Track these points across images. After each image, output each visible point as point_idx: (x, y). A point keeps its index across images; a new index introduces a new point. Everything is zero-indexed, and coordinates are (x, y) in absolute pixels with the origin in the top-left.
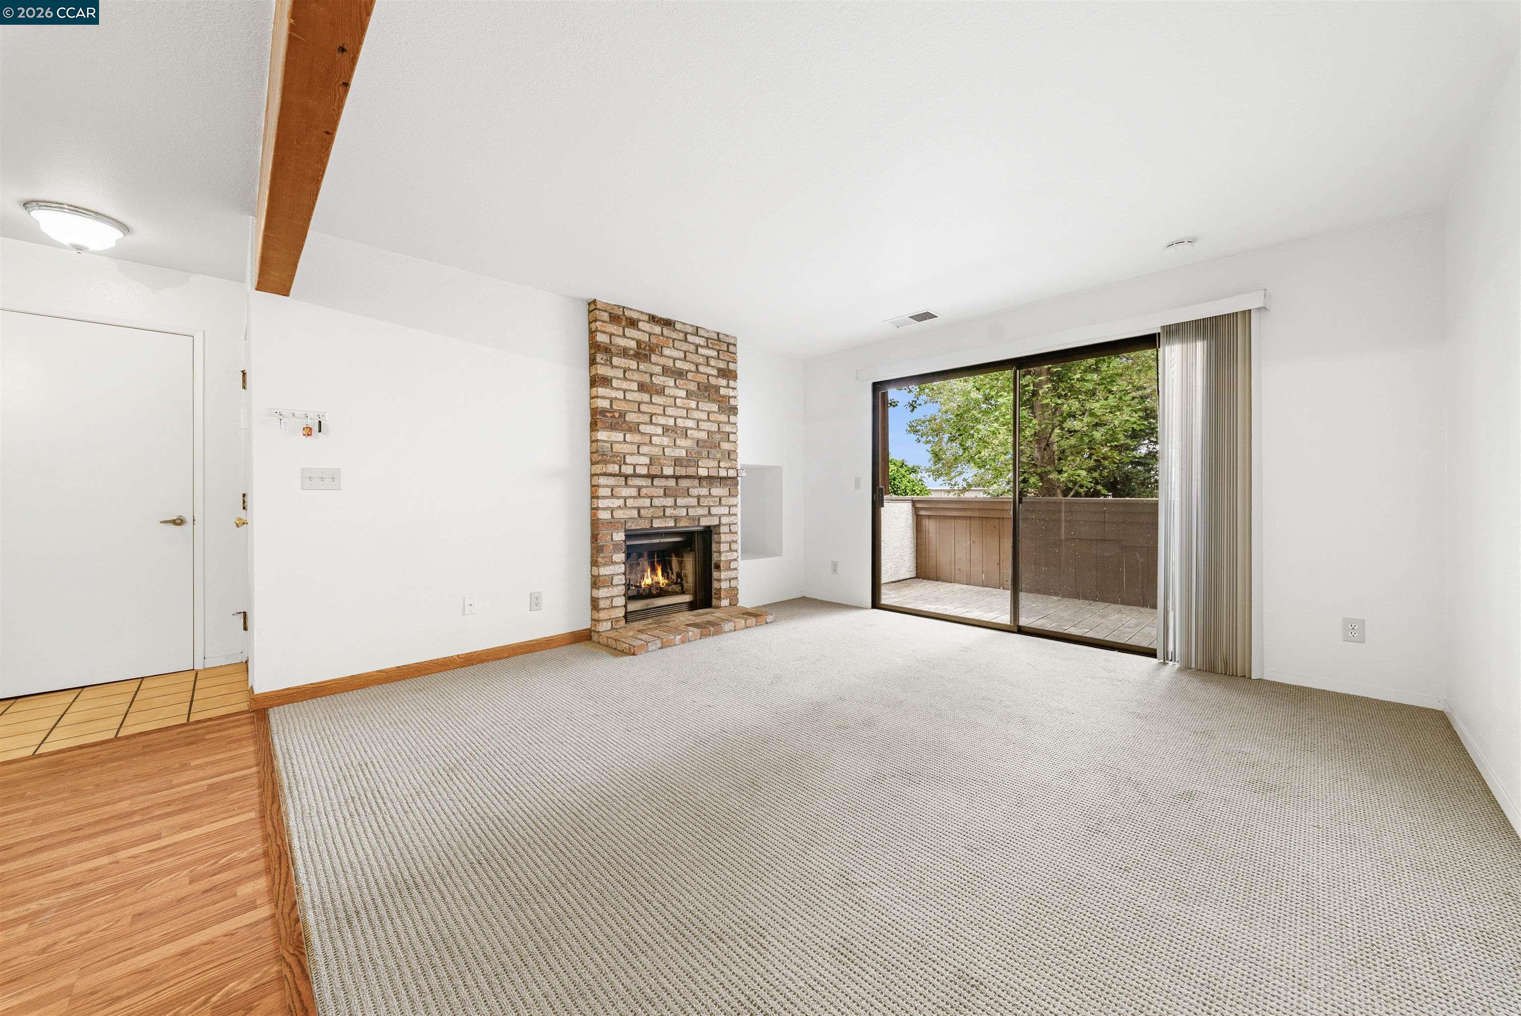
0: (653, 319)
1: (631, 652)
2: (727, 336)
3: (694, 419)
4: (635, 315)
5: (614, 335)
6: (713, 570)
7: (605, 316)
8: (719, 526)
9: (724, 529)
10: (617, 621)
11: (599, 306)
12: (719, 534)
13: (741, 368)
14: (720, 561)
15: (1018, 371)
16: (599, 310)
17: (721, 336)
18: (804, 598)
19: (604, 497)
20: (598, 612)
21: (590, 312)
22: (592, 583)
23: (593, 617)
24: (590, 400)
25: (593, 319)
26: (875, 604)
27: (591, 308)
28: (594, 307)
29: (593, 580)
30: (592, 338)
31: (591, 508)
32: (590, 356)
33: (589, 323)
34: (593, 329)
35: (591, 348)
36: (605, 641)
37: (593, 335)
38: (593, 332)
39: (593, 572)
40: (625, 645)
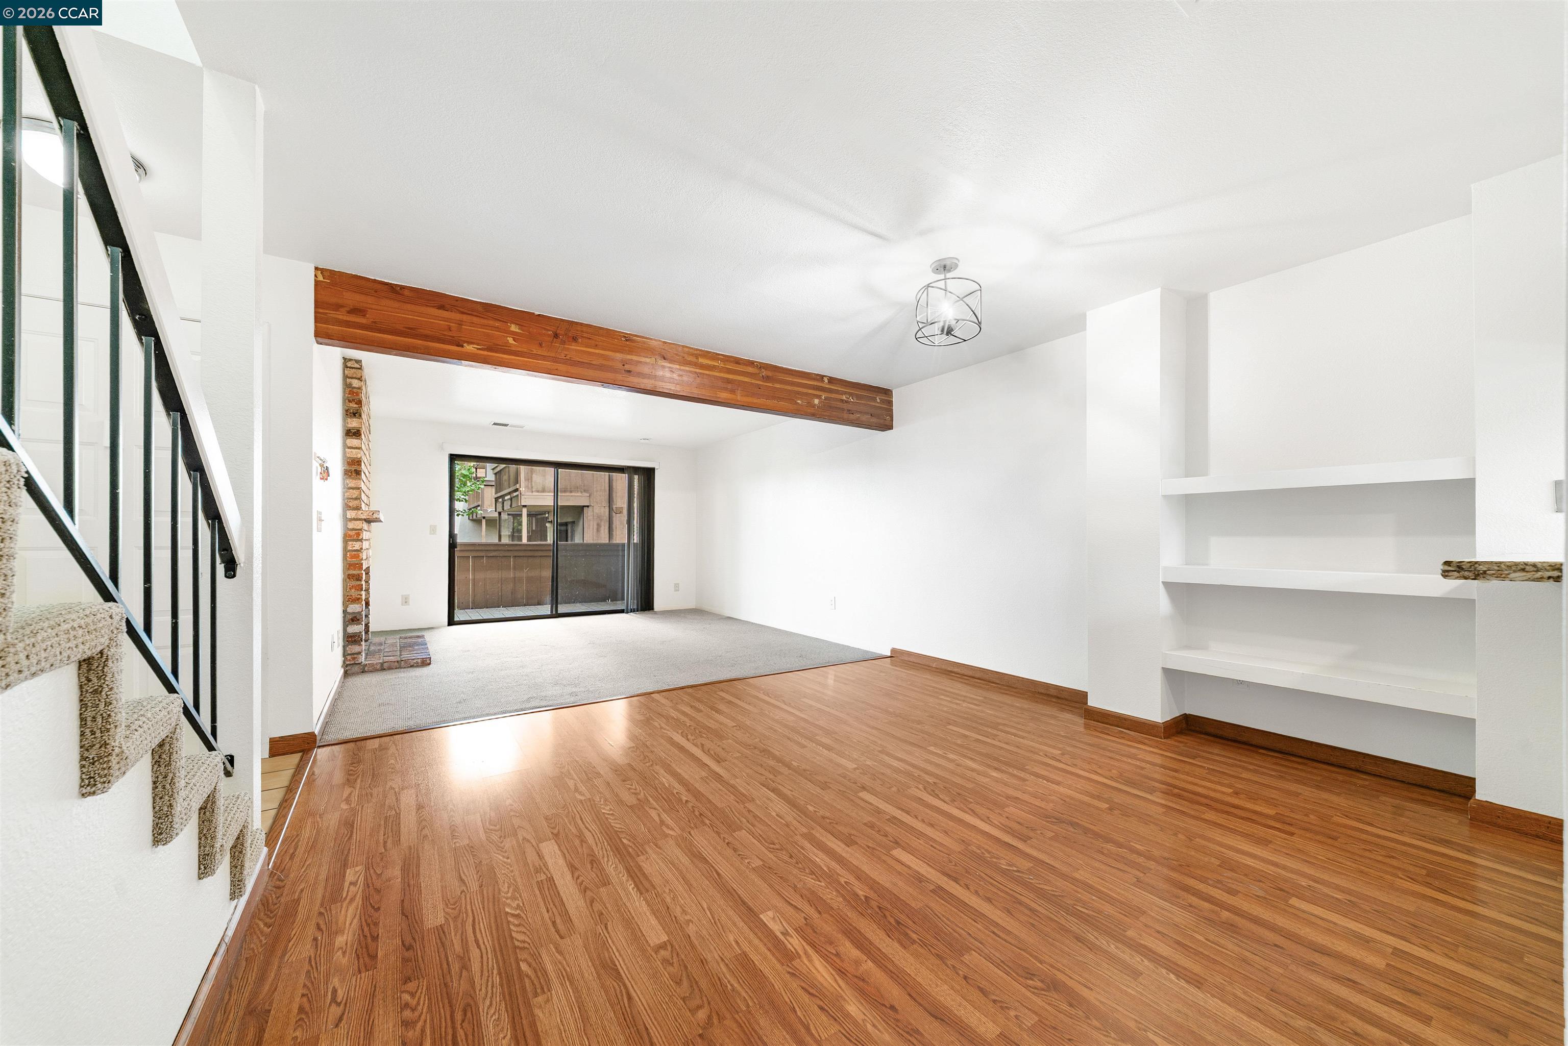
1: (425, 663)
20: (360, 645)
21: (347, 367)
22: (347, 620)
23: (349, 652)
24: (344, 449)
25: (354, 376)
26: (451, 622)
27: (349, 364)
28: (357, 366)
29: (350, 617)
30: (351, 393)
31: (345, 550)
32: (347, 408)
33: (345, 377)
34: (354, 385)
35: (350, 401)
36: (378, 667)
37: (355, 390)
38: (355, 388)
39: (349, 610)
40: (415, 661)
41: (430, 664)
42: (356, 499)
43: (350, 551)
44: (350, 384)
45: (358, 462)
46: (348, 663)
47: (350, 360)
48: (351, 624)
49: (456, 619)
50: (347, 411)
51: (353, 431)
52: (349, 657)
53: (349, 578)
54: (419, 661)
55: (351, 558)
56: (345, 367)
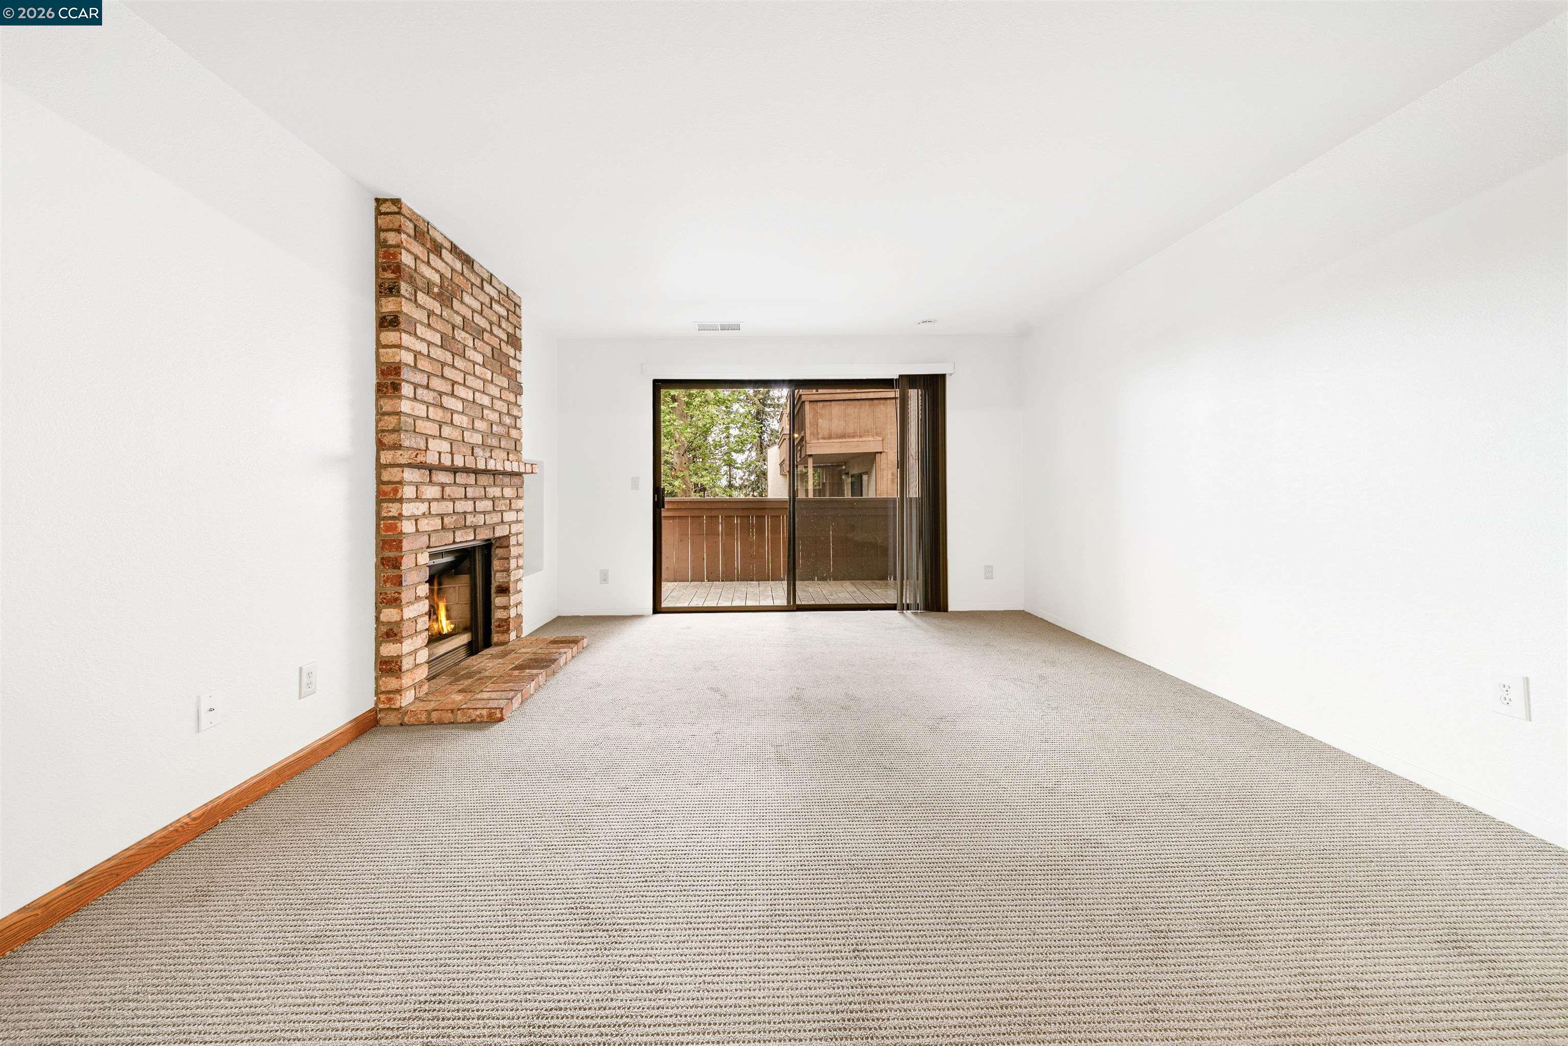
0: (454, 249)
1: (494, 718)
2: (514, 293)
3: (489, 395)
4: (440, 239)
5: (419, 258)
6: (493, 595)
7: (409, 227)
8: (507, 537)
9: (513, 540)
10: (421, 687)
11: (404, 211)
12: (508, 546)
13: (525, 335)
14: (508, 582)
15: (796, 391)
16: (404, 215)
17: (510, 292)
18: (559, 617)
19: (410, 500)
20: (399, 677)
21: (382, 214)
22: (380, 635)
23: (383, 689)
24: (377, 349)
25: (391, 226)
26: (657, 609)
27: (383, 209)
28: (394, 209)
29: (384, 629)
30: (387, 255)
31: (379, 517)
32: (380, 281)
33: (379, 230)
34: (390, 242)
35: (384, 270)
36: (423, 717)
37: (392, 250)
38: (391, 246)
39: (383, 618)
40: (478, 712)
41: (501, 719)
42: (394, 431)
43: (385, 518)
44: (385, 241)
45: (395, 369)
46: (381, 706)
47: (385, 201)
48: (386, 642)
49: (664, 604)
50: (381, 286)
51: (389, 318)
52: (383, 697)
53: (383, 564)
54: (485, 712)
55: (386, 531)
56: (379, 213)
